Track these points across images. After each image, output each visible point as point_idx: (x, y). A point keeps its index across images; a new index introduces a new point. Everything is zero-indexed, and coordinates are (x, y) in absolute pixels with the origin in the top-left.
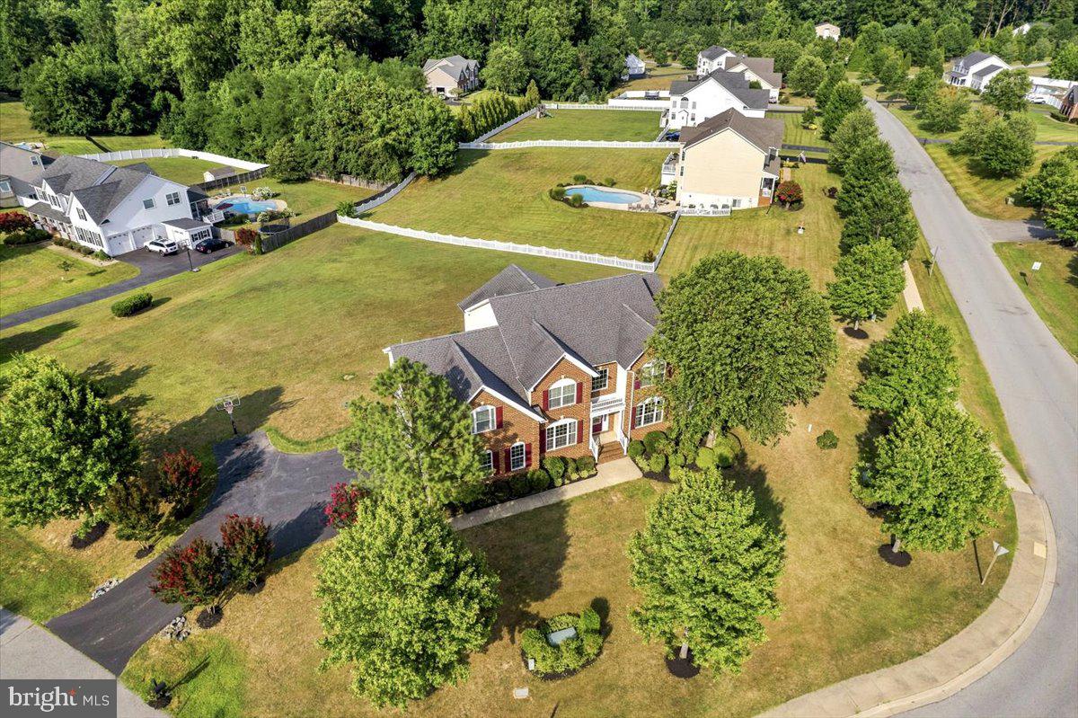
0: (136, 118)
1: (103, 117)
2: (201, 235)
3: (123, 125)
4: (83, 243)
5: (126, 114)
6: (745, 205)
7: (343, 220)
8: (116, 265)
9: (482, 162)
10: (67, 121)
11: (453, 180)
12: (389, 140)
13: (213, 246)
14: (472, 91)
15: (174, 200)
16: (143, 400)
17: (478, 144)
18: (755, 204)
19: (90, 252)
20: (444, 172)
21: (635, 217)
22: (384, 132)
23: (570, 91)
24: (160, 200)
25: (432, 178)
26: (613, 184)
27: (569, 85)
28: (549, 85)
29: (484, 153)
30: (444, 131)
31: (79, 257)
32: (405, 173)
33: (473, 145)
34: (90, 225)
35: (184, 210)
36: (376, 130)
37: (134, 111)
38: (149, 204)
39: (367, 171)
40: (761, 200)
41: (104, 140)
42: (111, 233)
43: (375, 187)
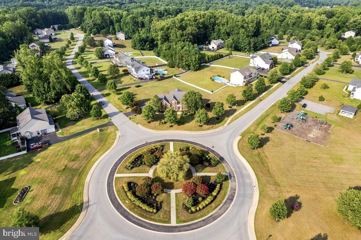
0: (150, 47)
1: (144, 47)
2: (150, 77)
3: (147, 48)
4: (134, 76)
5: (148, 46)
6: (240, 85)
7: (174, 77)
9: (206, 69)
10: (137, 47)
11: (198, 72)
12: (187, 63)
13: (152, 79)
14: (221, 48)
15: (148, 70)
16: (135, 97)
18: (242, 85)
19: (134, 77)
20: (196, 70)
21: (220, 84)
22: (186, 61)
23: (246, 50)
24: (146, 70)
25: (195, 71)
26: (224, 77)
28: (241, 48)
29: (208, 66)
30: (197, 63)
31: (133, 77)
32: (190, 69)
33: (207, 64)
34: (135, 73)
35: (149, 72)
36: (185, 61)
37: (150, 46)
38: (144, 71)
39: (183, 67)
41: (143, 52)
42: (138, 75)
43: (184, 71)
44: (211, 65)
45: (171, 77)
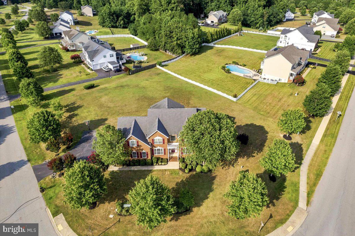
0: (124, 23)
1: (116, 23)
2: (116, 67)
3: (121, 25)
4: (89, 65)
5: (122, 22)
6: (283, 81)
7: (158, 66)
8: (93, 73)
9: (209, 52)
11: (197, 56)
12: (179, 42)
13: (118, 71)
14: (223, 23)
15: (112, 56)
16: (77, 115)
17: (211, 44)
18: (286, 82)
19: (89, 68)
20: (194, 54)
21: (244, 79)
22: (178, 39)
23: (258, 25)
24: (108, 55)
25: (191, 55)
26: (245, 66)
27: (258, 23)
28: (251, 22)
29: (212, 48)
30: (196, 41)
31: (86, 68)
32: (183, 53)
33: (210, 45)
34: (89, 61)
35: (114, 59)
36: (175, 39)
37: (124, 21)
38: (105, 57)
39: (172, 50)
40: (289, 80)
41: (114, 30)
42: (94, 64)
43: (174, 56)
44: (216, 46)
45: (154, 66)
